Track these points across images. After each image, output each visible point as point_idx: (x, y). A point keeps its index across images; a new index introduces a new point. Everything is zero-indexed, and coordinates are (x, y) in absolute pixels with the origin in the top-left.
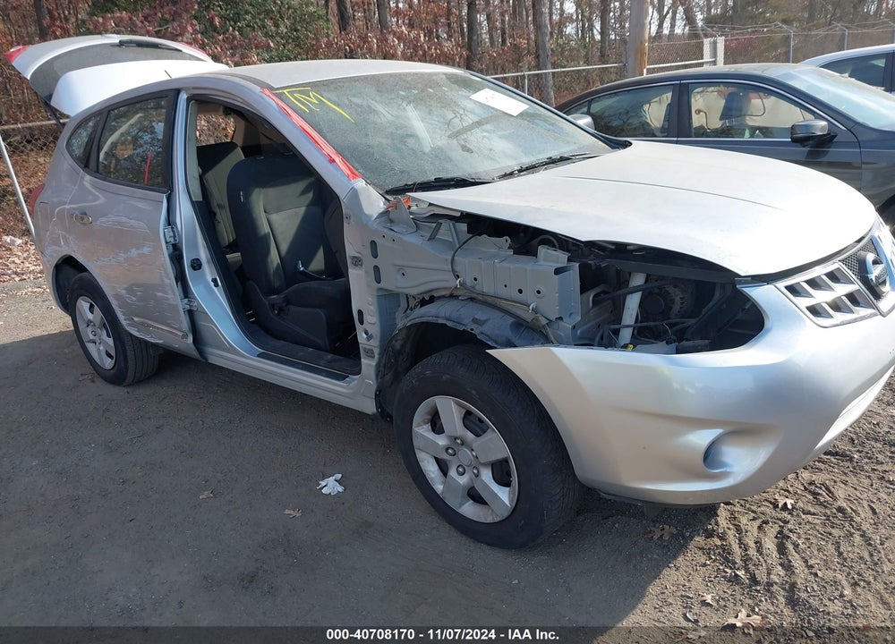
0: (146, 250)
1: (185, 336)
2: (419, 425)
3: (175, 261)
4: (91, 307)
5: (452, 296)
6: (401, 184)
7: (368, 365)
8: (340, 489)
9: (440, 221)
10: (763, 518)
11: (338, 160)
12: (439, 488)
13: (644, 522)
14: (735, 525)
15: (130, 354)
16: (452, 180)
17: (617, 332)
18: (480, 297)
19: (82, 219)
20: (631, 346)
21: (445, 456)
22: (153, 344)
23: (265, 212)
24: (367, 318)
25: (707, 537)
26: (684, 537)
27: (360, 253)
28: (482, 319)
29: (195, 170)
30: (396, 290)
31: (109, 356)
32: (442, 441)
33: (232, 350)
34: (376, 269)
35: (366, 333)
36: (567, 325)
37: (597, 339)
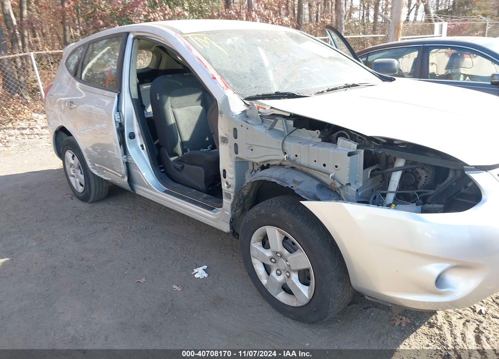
0: (104, 125)
1: (123, 177)
2: (255, 242)
3: (120, 133)
4: (73, 156)
5: (281, 165)
6: (254, 94)
7: (227, 203)
8: (206, 275)
9: (277, 118)
10: (467, 318)
11: (218, 77)
12: (264, 281)
13: (390, 313)
14: (448, 321)
15: (93, 185)
16: (286, 93)
17: (384, 195)
18: (298, 167)
19: (71, 105)
20: (394, 205)
21: (269, 263)
22: (105, 180)
23: (172, 107)
24: (228, 174)
25: (430, 328)
26: (415, 326)
27: (226, 135)
28: (299, 181)
29: (135, 80)
30: (246, 159)
31: (82, 185)
32: (268, 254)
33: (149, 187)
34: (236, 145)
35: (227, 184)
36: (353, 189)
37: (372, 199)
